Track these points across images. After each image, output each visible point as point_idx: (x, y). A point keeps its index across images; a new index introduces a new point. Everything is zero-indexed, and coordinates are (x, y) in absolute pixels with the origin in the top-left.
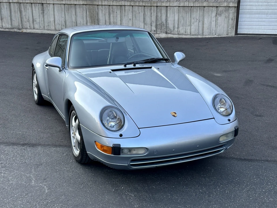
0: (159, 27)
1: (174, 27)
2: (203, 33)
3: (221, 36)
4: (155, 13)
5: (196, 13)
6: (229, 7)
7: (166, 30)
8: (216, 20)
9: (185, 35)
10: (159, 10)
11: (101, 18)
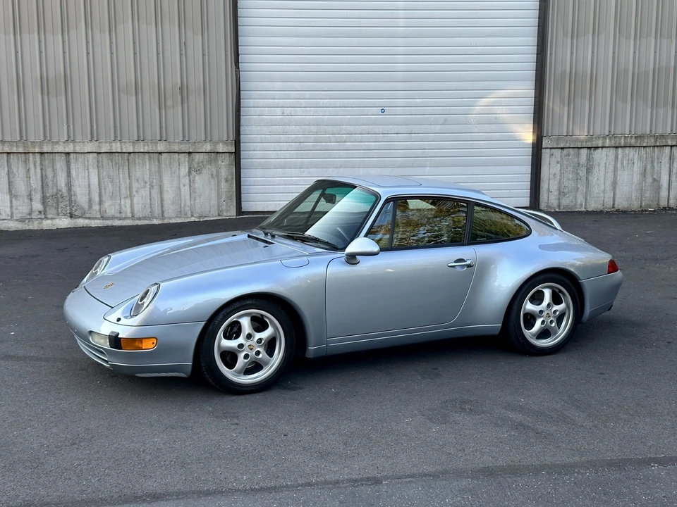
0: (51, 202)
1: (90, 200)
2: (163, 212)
3: (206, 219)
4: (39, 170)
5: (143, 167)
6: (217, 153)
7: (71, 209)
8: (191, 182)
9: (120, 219)
10: (47, 162)
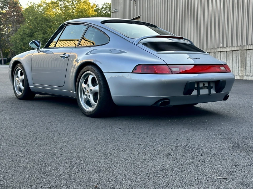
11: (248, 62)
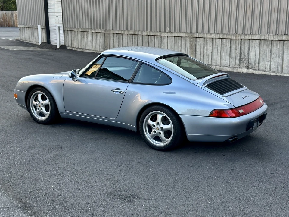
0: (242, 61)
2: (282, 70)
4: (239, 47)
5: (276, 47)
7: (248, 65)
9: (265, 71)
10: (243, 43)
11: (198, 50)
